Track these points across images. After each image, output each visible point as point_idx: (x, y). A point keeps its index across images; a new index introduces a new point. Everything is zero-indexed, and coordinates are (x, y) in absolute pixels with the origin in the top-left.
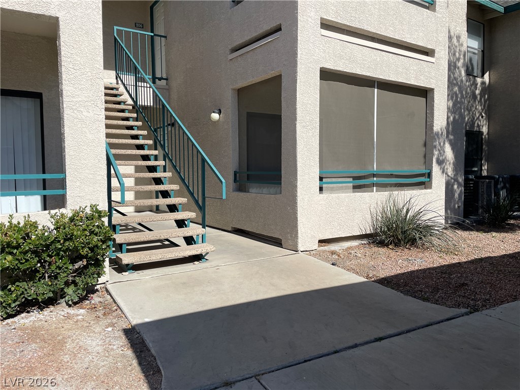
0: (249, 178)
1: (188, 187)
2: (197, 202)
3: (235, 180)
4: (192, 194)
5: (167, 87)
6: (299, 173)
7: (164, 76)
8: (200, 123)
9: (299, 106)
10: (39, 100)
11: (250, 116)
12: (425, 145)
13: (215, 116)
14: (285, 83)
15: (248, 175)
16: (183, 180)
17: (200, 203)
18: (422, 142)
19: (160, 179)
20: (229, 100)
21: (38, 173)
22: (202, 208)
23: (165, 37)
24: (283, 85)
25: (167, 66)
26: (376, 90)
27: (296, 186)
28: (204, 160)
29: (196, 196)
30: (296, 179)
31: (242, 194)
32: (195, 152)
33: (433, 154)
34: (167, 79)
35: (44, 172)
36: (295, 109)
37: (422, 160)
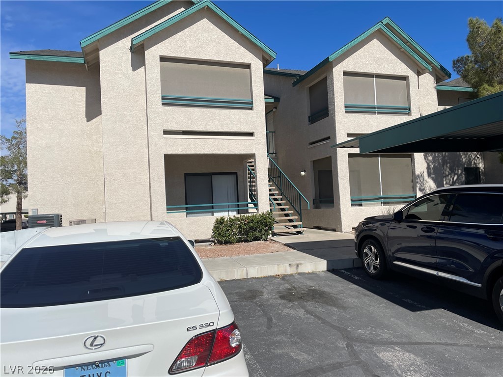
0: (320, 202)
1: (293, 206)
2: (298, 212)
3: (314, 203)
4: (295, 209)
5: (276, 157)
6: (341, 198)
7: (274, 152)
8: (296, 176)
9: (339, 170)
10: (235, 175)
11: (319, 172)
12: (412, 181)
13: (303, 173)
14: (333, 161)
15: (320, 201)
16: (291, 204)
17: (299, 212)
18: (411, 180)
19: (280, 203)
20: (309, 166)
21: (235, 202)
22: (300, 214)
23: (274, 132)
24: (332, 161)
25: (275, 146)
26: (379, 158)
27: (340, 204)
28: (300, 195)
29: (297, 209)
30: (340, 201)
31: (317, 210)
32: (296, 192)
33: (417, 186)
34: (276, 153)
35: (238, 202)
36: (338, 172)
37: (412, 189)
